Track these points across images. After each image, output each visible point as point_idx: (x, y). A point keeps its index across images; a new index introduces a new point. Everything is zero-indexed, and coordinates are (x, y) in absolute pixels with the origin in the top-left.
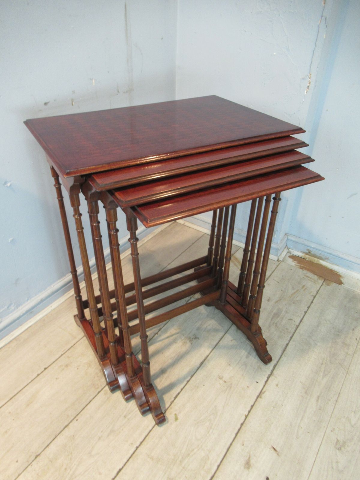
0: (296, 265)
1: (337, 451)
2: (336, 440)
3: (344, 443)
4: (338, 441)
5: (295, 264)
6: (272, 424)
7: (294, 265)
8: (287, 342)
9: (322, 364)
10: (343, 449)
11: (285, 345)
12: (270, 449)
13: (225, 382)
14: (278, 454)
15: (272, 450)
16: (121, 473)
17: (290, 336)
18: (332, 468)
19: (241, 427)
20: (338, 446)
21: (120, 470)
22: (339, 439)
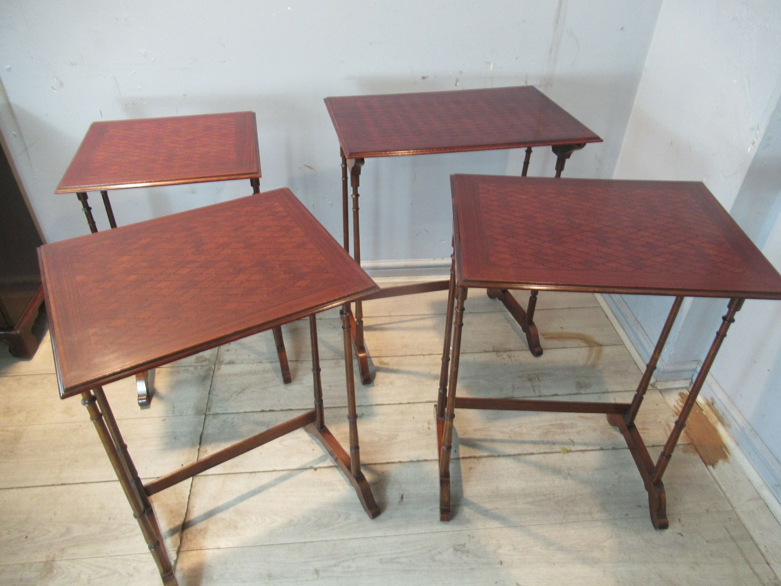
0: (675, 407)
1: (452, 549)
2: (463, 543)
3: (468, 552)
4: (464, 545)
5: (676, 404)
6: (425, 484)
7: (672, 405)
8: (535, 452)
9: (545, 495)
10: (459, 553)
11: (530, 452)
12: (399, 494)
13: (429, 428)
14: (400, 502)
15: (400, 496)
16: (289, 412)
17: (546, 451)
18: (430, 551)
19: (397, 463)
20: (459, 548)
21: (291, 410)
22: (467, 545)
